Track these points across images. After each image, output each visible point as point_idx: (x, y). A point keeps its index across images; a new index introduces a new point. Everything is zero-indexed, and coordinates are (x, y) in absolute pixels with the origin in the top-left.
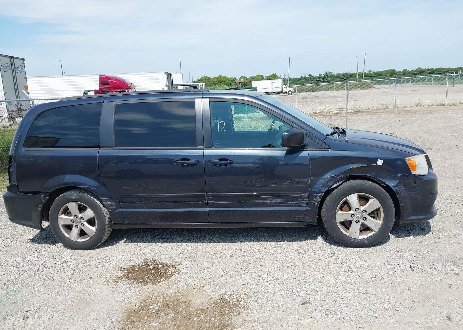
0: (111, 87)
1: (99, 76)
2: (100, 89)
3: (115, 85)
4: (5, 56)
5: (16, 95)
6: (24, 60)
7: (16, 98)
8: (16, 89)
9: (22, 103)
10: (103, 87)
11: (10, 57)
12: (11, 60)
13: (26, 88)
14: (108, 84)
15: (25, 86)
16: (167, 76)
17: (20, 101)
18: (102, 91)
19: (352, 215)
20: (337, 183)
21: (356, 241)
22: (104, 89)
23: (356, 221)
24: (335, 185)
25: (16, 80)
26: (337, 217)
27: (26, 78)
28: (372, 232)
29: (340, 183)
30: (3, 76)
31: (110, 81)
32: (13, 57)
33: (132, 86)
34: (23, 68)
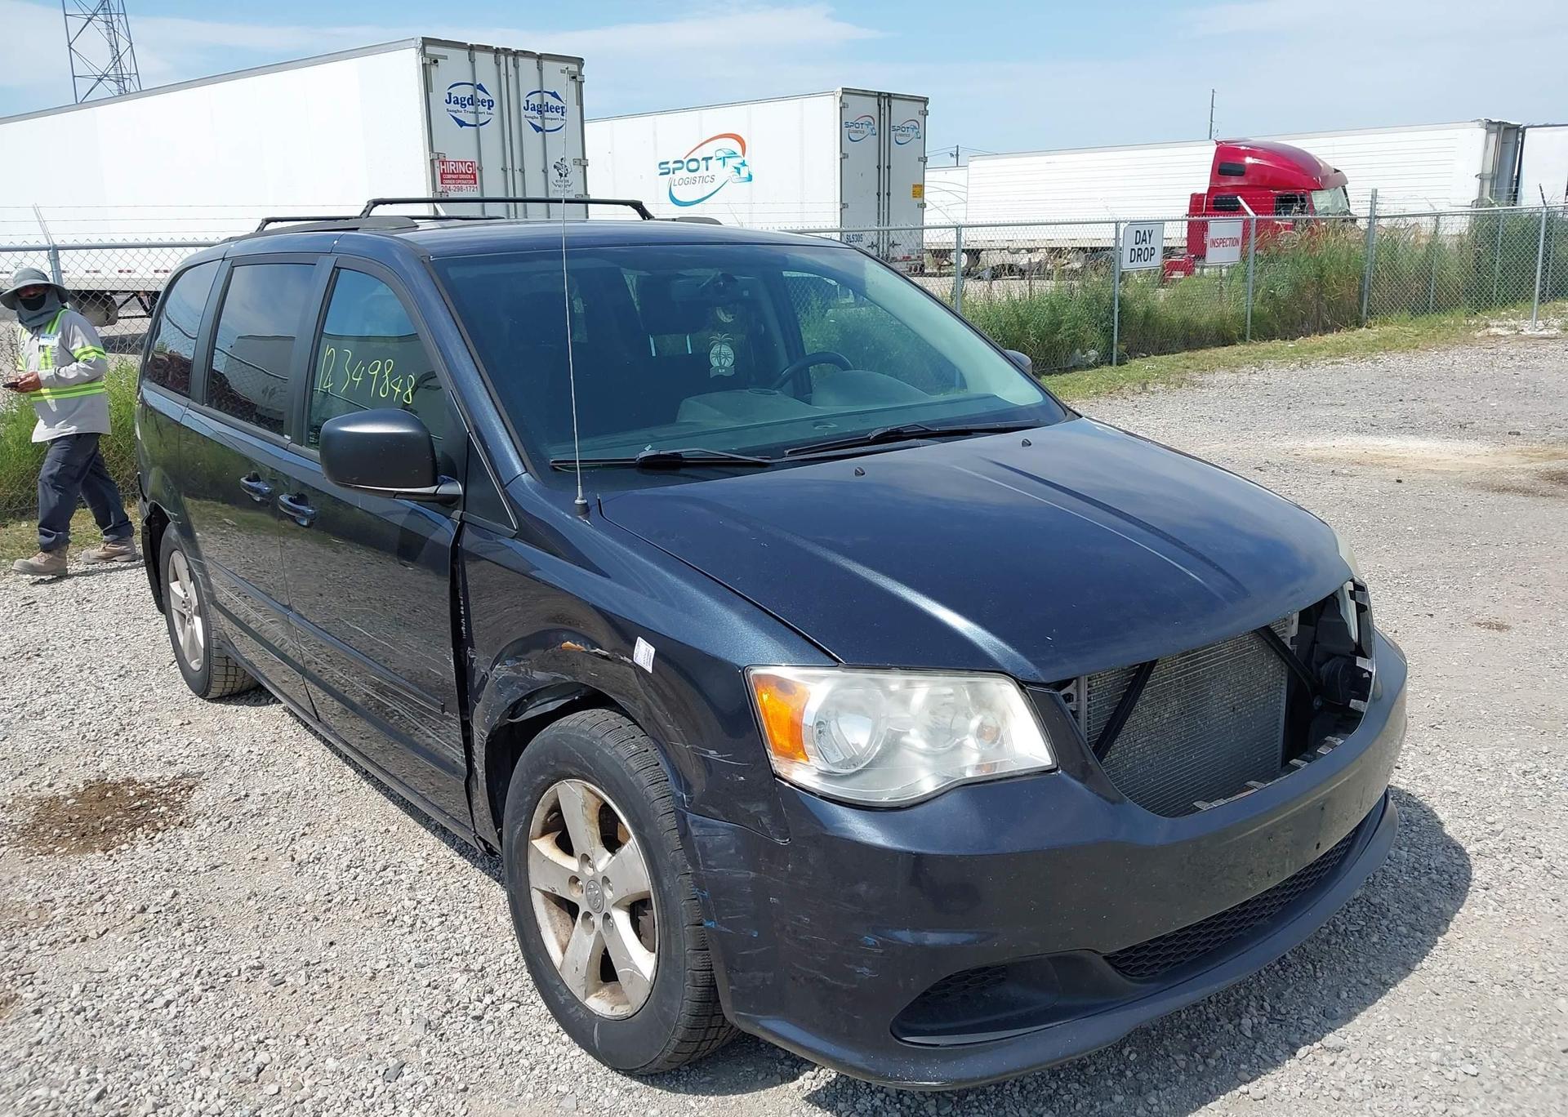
0: (1247, 186)
1: (1217, 143)
2: (1210, 189)
3: (1256, 178)
4: (865, 93)
5: (879, 214)
6: (925, 101)
7: (879, 223)
8: (883, 194)
9: (894, 237)
10: (1223, 184)
11: (880, 93)
12: (879, 105)
13: (919, 190)
14: (1242, 174)
15: (916, 184)
16: (1493, 137)
17: (888, 231)
18: (1215, 202)
19: (574, 880)
20: (538, 702)
21: (572, 1010)
22: (1225, 191)
23: (587, 915)
24: (531, 713)
25: (889, 167)
26: (530, 862)
27: (924, 160)
28: (628, 1003)
29: (551, 707)
30: (844, 156)
31: (1249, 160)
32: (889, 95)
33: (1334, 181)
34: (918, 130)
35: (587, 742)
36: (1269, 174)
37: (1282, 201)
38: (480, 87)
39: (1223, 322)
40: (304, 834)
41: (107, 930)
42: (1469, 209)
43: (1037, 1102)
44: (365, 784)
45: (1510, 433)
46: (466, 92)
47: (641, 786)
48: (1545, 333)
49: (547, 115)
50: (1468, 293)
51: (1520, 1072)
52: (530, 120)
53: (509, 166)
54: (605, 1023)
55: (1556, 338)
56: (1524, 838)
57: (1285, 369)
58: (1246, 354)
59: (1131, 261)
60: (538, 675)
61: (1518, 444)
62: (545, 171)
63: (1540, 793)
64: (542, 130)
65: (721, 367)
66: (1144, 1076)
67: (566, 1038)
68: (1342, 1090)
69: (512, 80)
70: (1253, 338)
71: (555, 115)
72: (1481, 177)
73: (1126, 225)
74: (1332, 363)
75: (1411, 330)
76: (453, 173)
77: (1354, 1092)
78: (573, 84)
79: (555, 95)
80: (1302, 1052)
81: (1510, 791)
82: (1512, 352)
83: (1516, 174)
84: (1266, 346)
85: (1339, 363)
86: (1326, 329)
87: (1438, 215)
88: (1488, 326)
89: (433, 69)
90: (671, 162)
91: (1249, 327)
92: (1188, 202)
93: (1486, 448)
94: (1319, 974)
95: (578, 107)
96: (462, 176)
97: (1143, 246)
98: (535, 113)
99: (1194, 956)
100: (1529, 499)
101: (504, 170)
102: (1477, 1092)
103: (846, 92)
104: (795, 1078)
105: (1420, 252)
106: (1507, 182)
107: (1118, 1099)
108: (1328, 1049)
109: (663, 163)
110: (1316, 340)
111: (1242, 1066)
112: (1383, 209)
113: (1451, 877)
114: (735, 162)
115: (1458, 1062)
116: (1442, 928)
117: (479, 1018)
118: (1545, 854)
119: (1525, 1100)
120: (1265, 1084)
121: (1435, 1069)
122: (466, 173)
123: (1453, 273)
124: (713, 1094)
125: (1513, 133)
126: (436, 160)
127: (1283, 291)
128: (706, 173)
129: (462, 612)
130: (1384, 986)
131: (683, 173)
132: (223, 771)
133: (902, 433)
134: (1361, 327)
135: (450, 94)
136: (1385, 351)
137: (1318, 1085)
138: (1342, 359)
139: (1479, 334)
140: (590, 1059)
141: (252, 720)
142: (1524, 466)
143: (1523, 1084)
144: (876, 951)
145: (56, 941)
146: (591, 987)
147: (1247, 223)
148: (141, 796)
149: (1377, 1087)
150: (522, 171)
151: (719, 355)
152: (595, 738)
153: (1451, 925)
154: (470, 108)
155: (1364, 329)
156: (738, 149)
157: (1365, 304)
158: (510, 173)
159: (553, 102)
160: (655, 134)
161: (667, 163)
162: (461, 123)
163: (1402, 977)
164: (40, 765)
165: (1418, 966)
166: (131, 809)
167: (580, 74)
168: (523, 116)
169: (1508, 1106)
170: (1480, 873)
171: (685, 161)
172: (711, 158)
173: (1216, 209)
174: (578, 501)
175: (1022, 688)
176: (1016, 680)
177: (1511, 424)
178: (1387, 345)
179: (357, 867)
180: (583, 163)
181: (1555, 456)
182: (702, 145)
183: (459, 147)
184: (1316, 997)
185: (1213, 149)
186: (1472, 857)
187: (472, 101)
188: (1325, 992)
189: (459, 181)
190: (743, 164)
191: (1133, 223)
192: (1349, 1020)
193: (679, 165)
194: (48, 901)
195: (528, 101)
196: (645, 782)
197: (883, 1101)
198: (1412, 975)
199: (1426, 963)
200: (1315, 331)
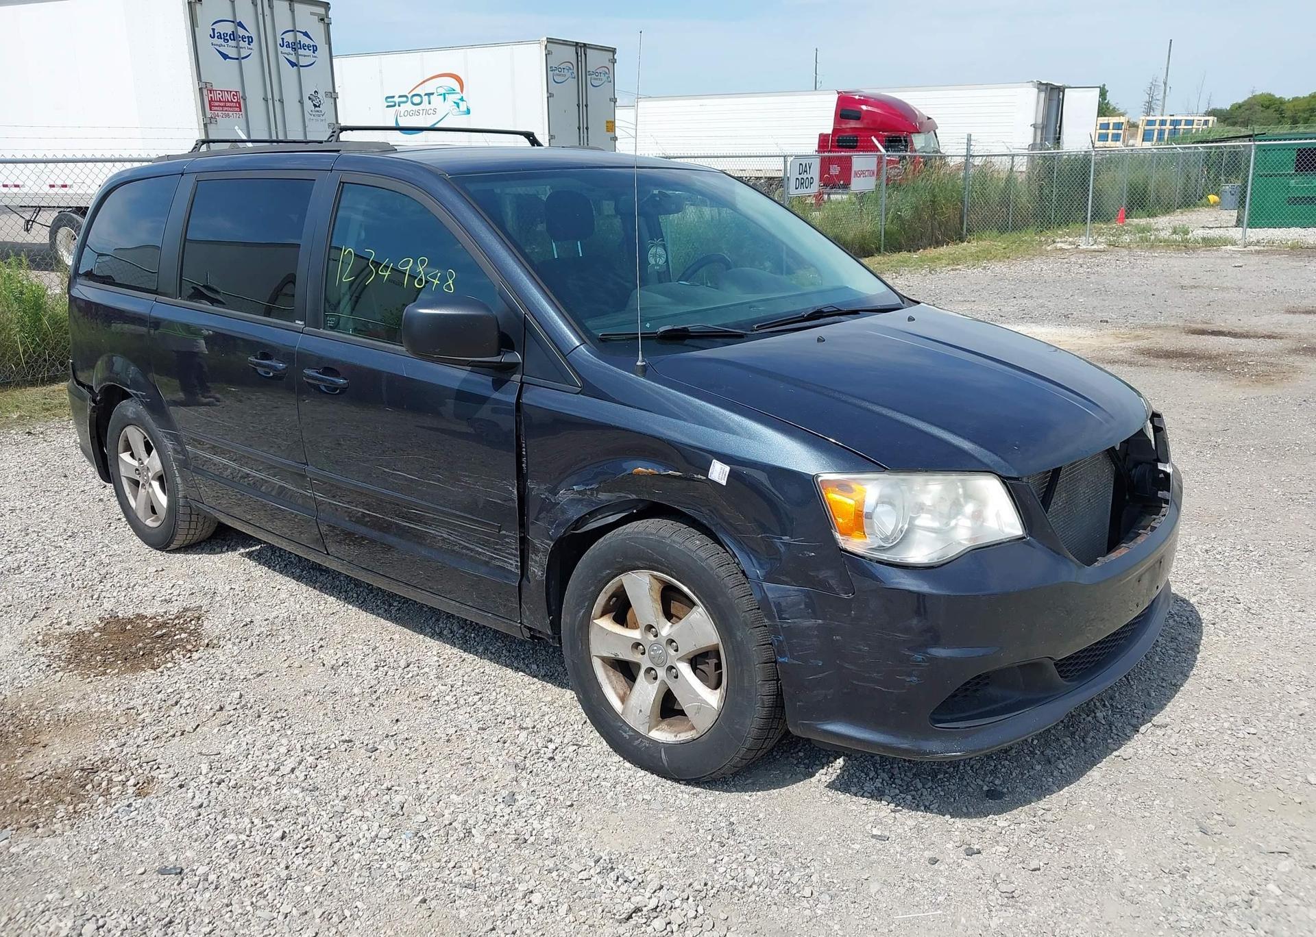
0: (862, 128)
1: (838, 93)
2: (835, 130)
3: (874, 122)
4: (565, 43)
6: (614, 51)
8: (583, 128)
10: (844, 126)
11: (577, 43)
12: (577, 54)
13: (611, 126)
14: (858, 118)
15: (609, 120)
16: (1043, 95)
18: (838, 141)
19: (637, 645)
20: (600, 517)
21: (637, 742)
22: (845, 132)
23: (649, 670)
24: (593, 525)
25: (586, 106)
26: (592, 637)
27: (614, 100)
28: (693, 728)
29: (611, 519)
30: (550, 95)
31: (864, 107)
32: (585, 45)
33: (926, 126)
34: (608, 74)
35: (656, 541)
36: (879, 120)
37: (890, 141)
38: (240, 24)
39: (864, 237)
40: (321, 646)
41: (199, 725)
42: (1026, 151)
43: (986, 774)
44: (350, 607)
45: (1101, 321)
46: (227, 28)
47: (712, 569)
48: (1095, 247)
49: (301, 52)
50: (1035, 216)
51: (1281, 729)
52: (286, 56)
53: (270, 96)
54: (669, 747)
55: (1104, 251)
56: (1224, 592)
57: (918, 275)
58: (883, 263)
59: (796, 188)
60: (603, 496)
61: (1108, 330)
62: (301, 102)
63: (1222, 564)
64: (296, 65)
65: (657, 264)
66: (1048, 752)
67: (628, 765)
68: (1176, 749)
69: (268, 19)
70: (886, 250)
71: (307, 52)
72: (1035, 126)
73: (792, 158)
74: (952, 270)
75: (1000, 244)
76: (220, 101)
77: (1184, 749)
78: (321, 25)
79: (306, 34)
80: (1143, 729)
81: (1202, 563)
82: (1080, 261)
83: (1058, 125)
84: (897, 257)
85: (956, 270)
86: (938, 244)
87: (1013, 156)
88: (1054, 242)
89: (198, 6)
90: (397, 96)
91: (882, 243)
92: (817, 141)
93: (1089, 332)
94: (1132, 683)
95: (327, 46)
96: (228, 104)
97: (804, 176)
98: (289, 50)
99: (1093, 664)
100: (1133, 369)
101: (266, 100)
102: (1260, 743)
103: (550, 41)
104: (812, 775)
105: (1002, 185)
106: (1052, 131)
107: (1038, 767)
108: (1158, 726)
109: (387, 98)
110: (932, 252)
111: (1109, 741)
112: (976, 150)
113: (1188, 618)
114: (456, 97)
115: (1242, 727)
116: (1196, 650)
117: (551, 759)
118: (1241, 601)
119: (1289, 744)
120: (1127, 750)
121: (1229, 732)
122: (232, 102)
123: (1024, 200)
124: (758, 791)
125: (1056, 92)
126: (204, 88)
127: (907, 214)
128: (428, 107)
129: (524, 453)
130: (1176, 688)
131: (409, 107)
132: (218, 605)
133: (823, 312)
134: (962, 242)
135: (213, 30)
136: (988, 260)
137: (1160, 747)
138: (959, 267)
139: (1049, 248)
140: (655, 777)
141: (218, 564)
142: (1120, 345)
143: (1285, 736)
144: (923, 664)
145: (158, 737)
146: (654, 723)
147: (880, 158)
148: (160, 627)
149: (1197, 746)
150: (281, 101)
151: (655, 256)
152: (664, 538)
153: (1201, 647)
154: (232, 43)
155: (965, 243)
156: (457, 86)
157: (965, 223)
158: (270, 102)
159: (305, 40)
160: (381, 72)
161: (393, 97)
162: (225, 57)
163: (1185, 680)
164: (47, 609)
165: (1191, 673)
166: (156, 637)
167: (327, 17)
168: (279, 53)
169: (1281, 749)
170: (1205, 614)
171: (409, 96)
172: (433, 94)
173: (839, 147)
174: (639, 363)
175: (1004, 483)
176: (999, 476)
177: (1099, 315)
178: (987, 255)
179: (383, 667)
180: (333, 95)
181: (1137, 337)
182: (424, 82)
183: (224, 77)
184: (1135, 697)
185: (835, 97)
186: (1196, 605)
187: (234, 36)
188: (1140, 693)
189: (226, 108)
190: (462, 99)
191: (797, 157)
192: (1162, 708)
193: (404, 99)
194: (131, 709)
195: (283, 39)
196: (714, 565)
197: (882, 783)
198: (1189, 679)
199: (1195, 671)
200: (930, 245)
